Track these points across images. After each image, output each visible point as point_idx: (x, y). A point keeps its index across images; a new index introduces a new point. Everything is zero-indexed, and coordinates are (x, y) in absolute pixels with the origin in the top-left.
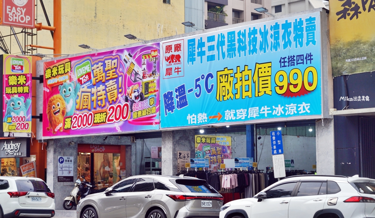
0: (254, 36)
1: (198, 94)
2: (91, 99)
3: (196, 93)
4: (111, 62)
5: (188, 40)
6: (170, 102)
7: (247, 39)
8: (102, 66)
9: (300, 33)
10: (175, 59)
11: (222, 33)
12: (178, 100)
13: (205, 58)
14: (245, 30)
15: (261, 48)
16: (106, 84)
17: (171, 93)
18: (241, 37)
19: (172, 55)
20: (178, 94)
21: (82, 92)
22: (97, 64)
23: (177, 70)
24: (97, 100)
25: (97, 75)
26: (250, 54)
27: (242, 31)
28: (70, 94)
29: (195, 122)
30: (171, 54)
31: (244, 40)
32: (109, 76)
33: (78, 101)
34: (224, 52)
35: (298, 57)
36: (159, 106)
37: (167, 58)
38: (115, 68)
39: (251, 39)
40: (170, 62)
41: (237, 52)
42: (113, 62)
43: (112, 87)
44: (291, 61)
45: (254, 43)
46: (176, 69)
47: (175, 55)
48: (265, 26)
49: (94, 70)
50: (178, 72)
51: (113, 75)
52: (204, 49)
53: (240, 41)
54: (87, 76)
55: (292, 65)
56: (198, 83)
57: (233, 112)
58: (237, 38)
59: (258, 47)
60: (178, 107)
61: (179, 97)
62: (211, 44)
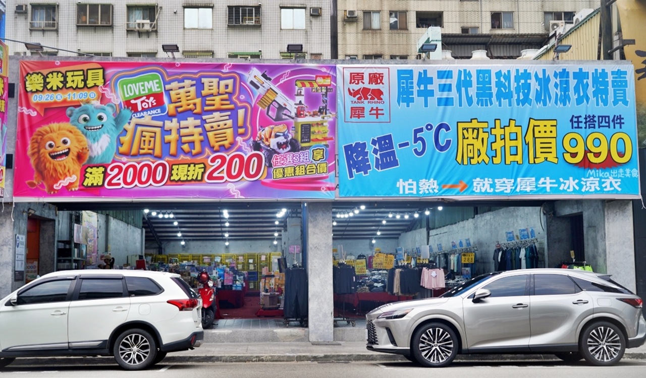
0: (526, 81)
1: (420, 150)
2: (163, 139)
3: (416, 150)
4: (219, 83)
5: (398, 70)
6: (360, 159)
7: (513, 85)
8: (192, 85)
9: (603, 88)
10: (370, 95)
11: (466, 70)
12: (378, 156)
13: (433, 101)
14: (509, 71)
15: (538, 99)
16: (204, 117)
17: (364, 145)
18: (502, 79)
19: (364, 88)
20: (377, 147)
21: (137, 125)
22: (182, 81)
23: (374, 112)
24: (179, 142)
25: (179, 100)
26: (518, 104)
27: (504, 71)
28: (102, 125)
29: (415, 192)
30: (361, 86)
31: (507, 84)
32: (213, 105)
33: (126, 139)
34: (470, 96)
35: (601, 118)
36: (334, 162)
37: (352, 91)
38: (226, 93)
39: (520, 84)
40: (359, 98)
41: (494, 99)
42: (223, 83)
43: (221, 123)
44: (589, 121)
45: (526, 91)
46: (372, 109)
47: (370, 89)
48: (544, 71)
49: (172, 90)
50: (377, 114)
51: (222, 105)
52: (430, 87)
53: (499, 84)
54: (152, 98)
55: (592, 127)
56: (419, 135)
57: (487, 182)
58: (494, 79)
59: (532, 96)
60: (377, 167)
61: (379, 153)
62: (446, 81)
